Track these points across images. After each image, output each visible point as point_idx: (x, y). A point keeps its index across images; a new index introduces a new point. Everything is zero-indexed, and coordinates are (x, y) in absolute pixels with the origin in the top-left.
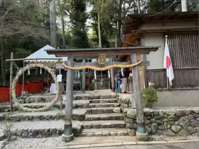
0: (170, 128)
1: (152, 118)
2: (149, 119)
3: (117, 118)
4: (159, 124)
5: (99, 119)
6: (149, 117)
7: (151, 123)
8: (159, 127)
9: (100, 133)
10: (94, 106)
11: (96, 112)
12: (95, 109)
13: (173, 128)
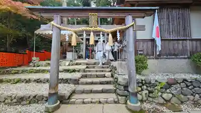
0: (161, 96)
1: (143, 85)
2: (141, 87)
4: (150, 92)
5: (92, 83)
6: (140, 85)
7: (142, 90)
8: (151, 95)
10: (90, 71)
11: (91, 76)
12: (90, 73)
13: (165, 96)
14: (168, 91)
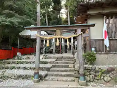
0: (103, 79)
1: (91, 71)
2: (89, 72)
3: (70, 71)
4: (95, 76)
5: (58, 71)
6: (89, 71)
7: (90, 74)
8: (96, 78)
9: (57, 79)
10: (57, 63)
11: (58, 66)
12: (58, 64)
13: (105, 79)
14: (108, 75)
